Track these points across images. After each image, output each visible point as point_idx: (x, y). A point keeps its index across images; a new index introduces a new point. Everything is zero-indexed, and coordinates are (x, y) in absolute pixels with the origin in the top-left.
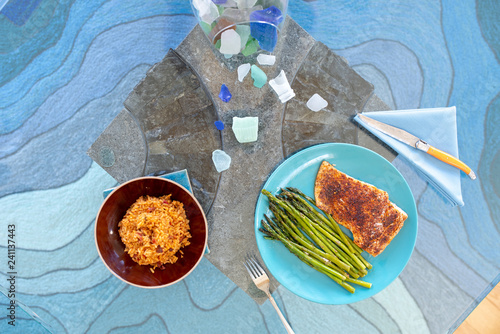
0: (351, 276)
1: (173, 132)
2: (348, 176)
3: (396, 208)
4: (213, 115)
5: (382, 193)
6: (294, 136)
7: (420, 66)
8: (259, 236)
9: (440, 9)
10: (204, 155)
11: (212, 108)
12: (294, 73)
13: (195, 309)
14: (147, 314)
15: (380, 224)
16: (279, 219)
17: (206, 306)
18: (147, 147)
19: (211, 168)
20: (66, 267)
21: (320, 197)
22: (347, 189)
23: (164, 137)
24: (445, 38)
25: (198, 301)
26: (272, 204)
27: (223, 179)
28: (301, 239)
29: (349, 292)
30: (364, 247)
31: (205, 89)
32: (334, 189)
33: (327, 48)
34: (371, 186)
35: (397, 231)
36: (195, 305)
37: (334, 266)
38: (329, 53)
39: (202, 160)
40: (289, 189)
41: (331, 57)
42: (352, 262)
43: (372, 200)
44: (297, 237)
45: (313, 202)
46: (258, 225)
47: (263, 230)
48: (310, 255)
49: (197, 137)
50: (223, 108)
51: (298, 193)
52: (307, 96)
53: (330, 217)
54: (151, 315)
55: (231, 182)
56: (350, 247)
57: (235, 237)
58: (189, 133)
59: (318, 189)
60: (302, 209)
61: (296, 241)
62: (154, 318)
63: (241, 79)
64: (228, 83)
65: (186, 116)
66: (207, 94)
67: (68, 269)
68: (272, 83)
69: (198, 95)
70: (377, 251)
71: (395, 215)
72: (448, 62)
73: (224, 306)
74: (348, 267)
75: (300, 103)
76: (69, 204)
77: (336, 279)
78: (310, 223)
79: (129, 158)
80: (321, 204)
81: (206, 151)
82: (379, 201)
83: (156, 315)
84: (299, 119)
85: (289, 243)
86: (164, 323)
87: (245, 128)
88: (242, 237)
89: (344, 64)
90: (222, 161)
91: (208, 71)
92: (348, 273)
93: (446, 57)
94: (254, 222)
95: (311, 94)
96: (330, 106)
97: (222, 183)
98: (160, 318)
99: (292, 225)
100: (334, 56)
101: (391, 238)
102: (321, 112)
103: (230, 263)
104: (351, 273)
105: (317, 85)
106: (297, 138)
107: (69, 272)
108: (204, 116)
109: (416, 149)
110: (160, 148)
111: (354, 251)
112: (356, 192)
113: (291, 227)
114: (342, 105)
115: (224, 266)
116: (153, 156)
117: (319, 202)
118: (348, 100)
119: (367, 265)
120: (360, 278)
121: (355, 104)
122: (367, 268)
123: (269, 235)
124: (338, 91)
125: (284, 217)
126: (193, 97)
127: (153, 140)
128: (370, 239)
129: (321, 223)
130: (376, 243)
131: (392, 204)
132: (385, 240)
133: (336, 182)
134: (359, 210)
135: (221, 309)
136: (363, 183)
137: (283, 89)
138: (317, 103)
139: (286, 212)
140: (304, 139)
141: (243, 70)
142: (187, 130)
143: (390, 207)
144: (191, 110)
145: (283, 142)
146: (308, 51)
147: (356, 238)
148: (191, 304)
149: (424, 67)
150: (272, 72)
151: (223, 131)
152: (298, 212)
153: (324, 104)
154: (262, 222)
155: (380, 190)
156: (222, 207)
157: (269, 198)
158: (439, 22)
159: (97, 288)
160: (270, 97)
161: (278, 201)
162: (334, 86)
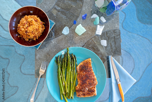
0: (65, 95)
1: (62, 12)
2: (92, 68)
3: (96, 89)
4: (76, 19)
5: (96, 82)
6: (90, 45)
8: (54, 59)
9: (150, 62)
10: (63, 25)
11: (77, 17)
12: (106, 30)
13: (19, 69)
14: (7, 57)
15: (87, 89)
16: (64, 60)
17: (23, 71)
18: (52, 9)
19: (61, 30)
21: (80, 66)
22: (89, 71)
23: (59, 11)
24: (145, 70)
25: (22, 67)
26: (66, 54)
27: (61, 36)
28: (63, 72)
29: (61, 99)
30: (76, 91)
31: (81, 11)
32: (85, 68)
33: (120, 33)
34: (95, 77)
35: (90, 96)
36: (20, 68)
37: (64, 87)
38: (119, 35)
39: (61, 26)
40: (74, 56)
41: (119, 36)
42: (70, 91)
43: (92, 81)
44: (63, 69)
45: (77, 66)
46: (57, 55)
47: (57, 58)
48: (61, 78)
49: (66, 19)
50: (79, 19)
51: (75, 59)
52: (103, 39)
53: (77, 74)
54: (8, 59)
55: (62, 39)
56: (74, 87)
57: (48, 53)
58: (65, 17)
59: (81, 64)
60: (72, 64)
61: (62, 70)
62: (8, 60)
63: (92, 17)
64: (88, 15)
65: (69, 12)
66: (80, 12)
67: (2, 27)
68: (98, 26)
69: (78, 10)
70: (79, 96)
71: (94, 91)
72: (140, 77)
73: (27, 76)
74: (68, 91)
75: (100, 39)
77: (61, 91)
78: (70, 70)
79: (45, 7)
80: (78, 68)
81: (65, 25)
82: (94, 83)
83: (9, 60)
84: (95, 42)
85: (60, 69)
86: (8, 64)
87: (80, 29)
88: (50, 55)
89: (120, 41)
90: (66, 31)
91: (86, 7)
92: (66, 93)
93: (141, 75)
94: (57, 53)
95: (104, 39)
96: (106, 47)
97: (60, 37)
98: (9, 62)
99: (65, 65)
100: (120, 37)
101: (86, 96)
102: (102, 46)
103: (40, 59)
104: (66, 94)
105: (108, 39)
106: (90, 46)
107: (2, 28)
108: (73, 17)
109: (116, 80)
110: (55, 12)
111: (73, 89)
112: (90, 75)
113: (64, 65)
114: (109, 51)
115: (37, 57)
116: (51, 12)
117: (78, 67)
118: (112, 51)
119: (73, 96)
120: (67, 98)
121: (112, 54)
122: (72, 97)
123: (57, 61)
124: (112, 46)
125: (66, 61)
126: (76, 10)
127: (55, 9)
128: (81, 90)
129: (73, 73)
130: (81, 93)
131: (96, 87)
132: (84, 95)
133: (88, 67)
134: (86, 80)
135: (25, 76)
136: (94, 74)
137: (100, 30)
138: (104, 43)
139: (67, 60)
140: (91, 48)
141: (95, 16)
142: (66, 16)
143: (94, 88)
144: (72, 12)
145: (85, 44)
146: (115, 29)
147: (77, 86)
148: (20, 66)
149: (133, 72)
150: (101, 23)
151: (74, 25)
152: (70, 64)
153: (106, 45)
154: (59, 56)
155: (97, 80)
156: (53, 42)
157: (67, 52)
158: (147, 65)
159: (3, 39)
160: (95, 29)
161: (69, 55)
162: (112, 44)
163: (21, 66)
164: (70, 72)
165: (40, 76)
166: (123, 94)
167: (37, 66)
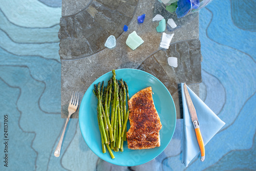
0: (110, 145)
1: (105, 12)
2: (153, 103)
3: (159, 137)
4: (128, 22)
5: (160, 125)
6: (150, 65)
7: (223, 107)
8: (91, 87)
9: (253, 94)
10: (106, 34)
11: (130, 19)
12: (177, 41)
13: (37, 104)
14: (17, 85)
15: (145, 136)
16: (107, 89)
17: (43, 107)
18: (88, 6)
19: (103, 41)
20: (8, 33)
21: (133, 99)
22: (148, 108)
23: (99, 10)
24: (243, 106)
25: (41, 101)
26: (111, 80)
27: (103, 51)
28: (107, 108)
29: (102, 151)
30: (128, 139)
31: (135, 9)
32: (141, 102)
33: (200, 46)
34: (158, 117)
35: (149, 148)
36: (39, 102)
37: (108, 133)
38: (199, 49)
39: (104, 34)
40: (124, 83)
41: (198, 51)
42: (117, 140)
43: (153, 123)
44: (106, 105)
45: (128, 99)
46: (96, 82)
47: (96, 87)
48: (103, 118)
49: (112, 23)
50: (133, 23)
51: (126, 88)
52: (172, 55)
53: (128, 112)
54: (18, 87)
55: (105, 56)
56: (123, 133)
57: (82, 79)
58: (110, 19)
59: (136, 96)
60: (121, 95)
61: (104, 107)
62: (18, 89)
63: (154, 20)
64: (147, 16)
65: (117, 11)
66: (135, 12)
67: (8, 35)
68: (164, 34)
69: (130, 8)
70: (132, 147)
71: (156, 140)
72: (235, 117)
73: (49, 115)
74: (113, 139)
75: (167, 55)
76: (36, 12)
77: (103, 140)
78: (118, 105)
79: (77, 2)
80: (131, 103)
81: (109, 32)
82: (155, 126)
83: (20, 89)
84: (159, 61)
85: (101, 104)
86: (19, 96)
87: (135, 40)
88: (84, 82)
89: (200, 59)
90: (111, 43)
91: (144, 3)
92: (110, 142)
93: (236, 114)
94: (97, 78)
95: (174, 56)
96: (176, 69)
97: (101, 52)
98: (20, 92)
99: (110, 99)
100: (200, 52)
101: (143, 148)
102: (170, 67)
103: (68, 87)
104: (112, 144)
105: (181, 56)
106: (150, 67)
107: (7, 37)
108: (123, 19)
109: (192, 122)
110: (93, 12)
111: (123, 136)
112: (150, 113)
113: (108, 98)
114: (182, 74)
115: (65, 86)
116: (86, 12)
117: (130, 101)
118: (186, 75)
119: (122, 148)
120: (113, 150)
121: (187, 80)
122: (120, 149)
123: (96, 91)
124: (186, 67)
125: (111, 91)
126: (128, 7)
127: (94, 6)
128: (135, 138)
129: (122, 110)
130: (135, 143)
131: (159, 133)
132: (140, 145)
133: (146, 101)
134: (143, 122)
135: (47, 115)
136: (156, 112)
137: (166, 41)
138: (173, 62)
139: (113, 91)
140: (153, 71)
141: (159, 17)
142: (111, 17)
143: (157, 134)
144: (121, 11)
145: (143, 63)
146: (192, 39)
147: (129, 132)
148: (37, 99)
149: (224, 109)
150: (169, 30)
151: (124, 32)
152: (118, 96)
153: (176, 65)
154: (99, 83)
155: (160, 122)
156: (90, 61)
157: (113, 76)
158: (247, 98)
159: (10, 55)
160: (159, 40)
161: (115, 82)
162: (187, 64)
163: (40, 99)
164: (117, 109)
165: (69, 116)
166: (203, 145)
167: (65, 100)
